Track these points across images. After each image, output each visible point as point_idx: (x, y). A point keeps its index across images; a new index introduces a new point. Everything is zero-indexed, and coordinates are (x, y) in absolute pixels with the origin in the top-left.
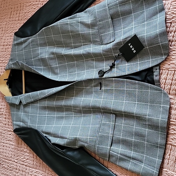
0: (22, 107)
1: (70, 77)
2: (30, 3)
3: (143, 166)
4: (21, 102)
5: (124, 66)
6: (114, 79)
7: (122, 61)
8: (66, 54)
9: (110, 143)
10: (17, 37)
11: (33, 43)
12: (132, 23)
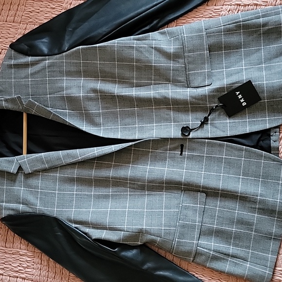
0: (21, 177)
1: (125, 132)
3: (248, 266)
4: (20, 168)
5: (223, 123)
6: (207, 140)
7: (219, 115)
8: (123, 94)
9: (196, 236)
10: (16, 53)
11: (52, 69)
12: (241, 63)
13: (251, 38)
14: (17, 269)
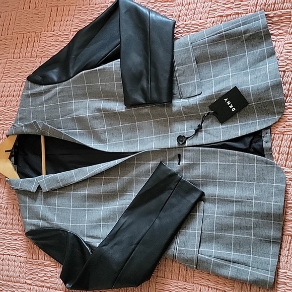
0: (41, 196)
2: (54, 33)
3: (250, 271)
5: (216, 129)
10: (32, 84)
11: (62, 94)
12: (227, 70)
13: (235, 45)
14: (43, 279)
